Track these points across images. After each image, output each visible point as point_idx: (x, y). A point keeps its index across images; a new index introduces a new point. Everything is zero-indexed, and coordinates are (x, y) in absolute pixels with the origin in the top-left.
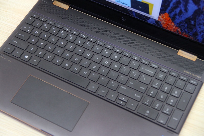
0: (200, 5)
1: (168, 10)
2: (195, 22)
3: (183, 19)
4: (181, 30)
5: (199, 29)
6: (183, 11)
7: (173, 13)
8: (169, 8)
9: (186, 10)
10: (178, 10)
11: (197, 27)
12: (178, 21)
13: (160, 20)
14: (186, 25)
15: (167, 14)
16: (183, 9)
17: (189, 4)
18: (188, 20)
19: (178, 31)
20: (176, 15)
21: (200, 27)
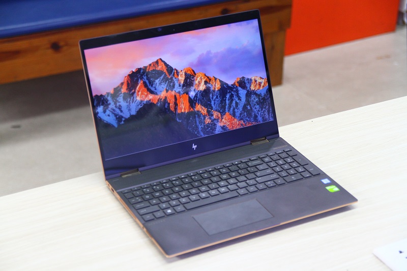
0: (247, 87)
1: (227, 109)
2: (250, 105)
3: (241, 109)
4: (244, 122)
5: (255, 110)
6: (238, 101)
7: (232, 109)
8: (227, 107)
9: (240, 99)
10: (234, 104)
11: (253, 109)
12: (238, 114)
13: (225, 123)
14: (245, 114)
15: (227, 113)
16: (237, 99)
17: (239, 92)
18: (245, 107)
19: (242, 125)
20: (234, 109)
21: (256, 108)
